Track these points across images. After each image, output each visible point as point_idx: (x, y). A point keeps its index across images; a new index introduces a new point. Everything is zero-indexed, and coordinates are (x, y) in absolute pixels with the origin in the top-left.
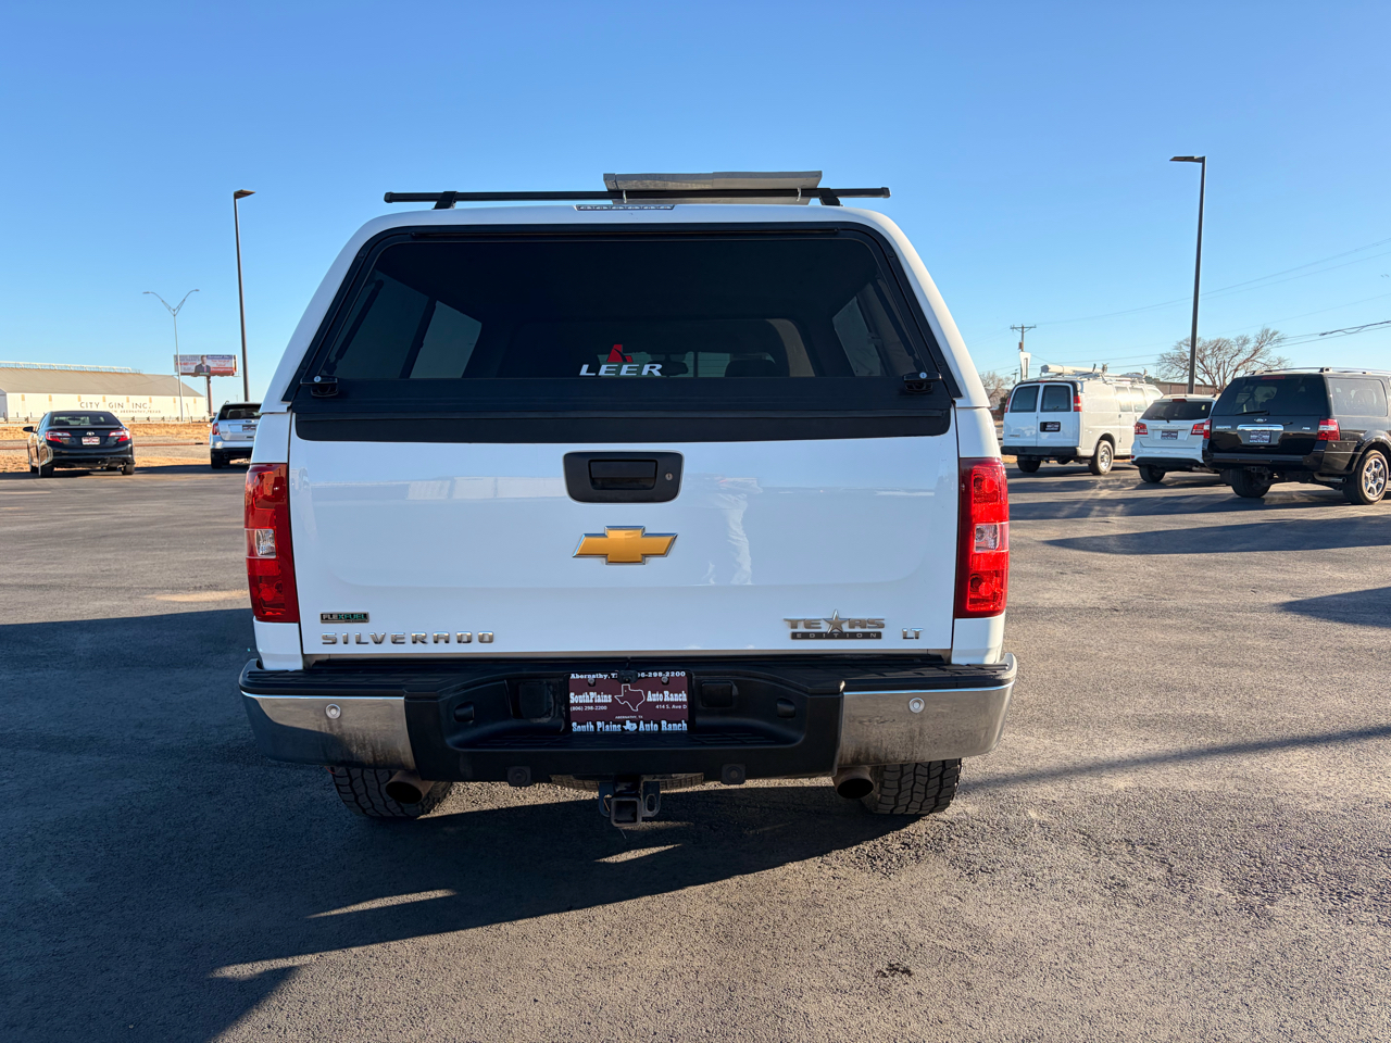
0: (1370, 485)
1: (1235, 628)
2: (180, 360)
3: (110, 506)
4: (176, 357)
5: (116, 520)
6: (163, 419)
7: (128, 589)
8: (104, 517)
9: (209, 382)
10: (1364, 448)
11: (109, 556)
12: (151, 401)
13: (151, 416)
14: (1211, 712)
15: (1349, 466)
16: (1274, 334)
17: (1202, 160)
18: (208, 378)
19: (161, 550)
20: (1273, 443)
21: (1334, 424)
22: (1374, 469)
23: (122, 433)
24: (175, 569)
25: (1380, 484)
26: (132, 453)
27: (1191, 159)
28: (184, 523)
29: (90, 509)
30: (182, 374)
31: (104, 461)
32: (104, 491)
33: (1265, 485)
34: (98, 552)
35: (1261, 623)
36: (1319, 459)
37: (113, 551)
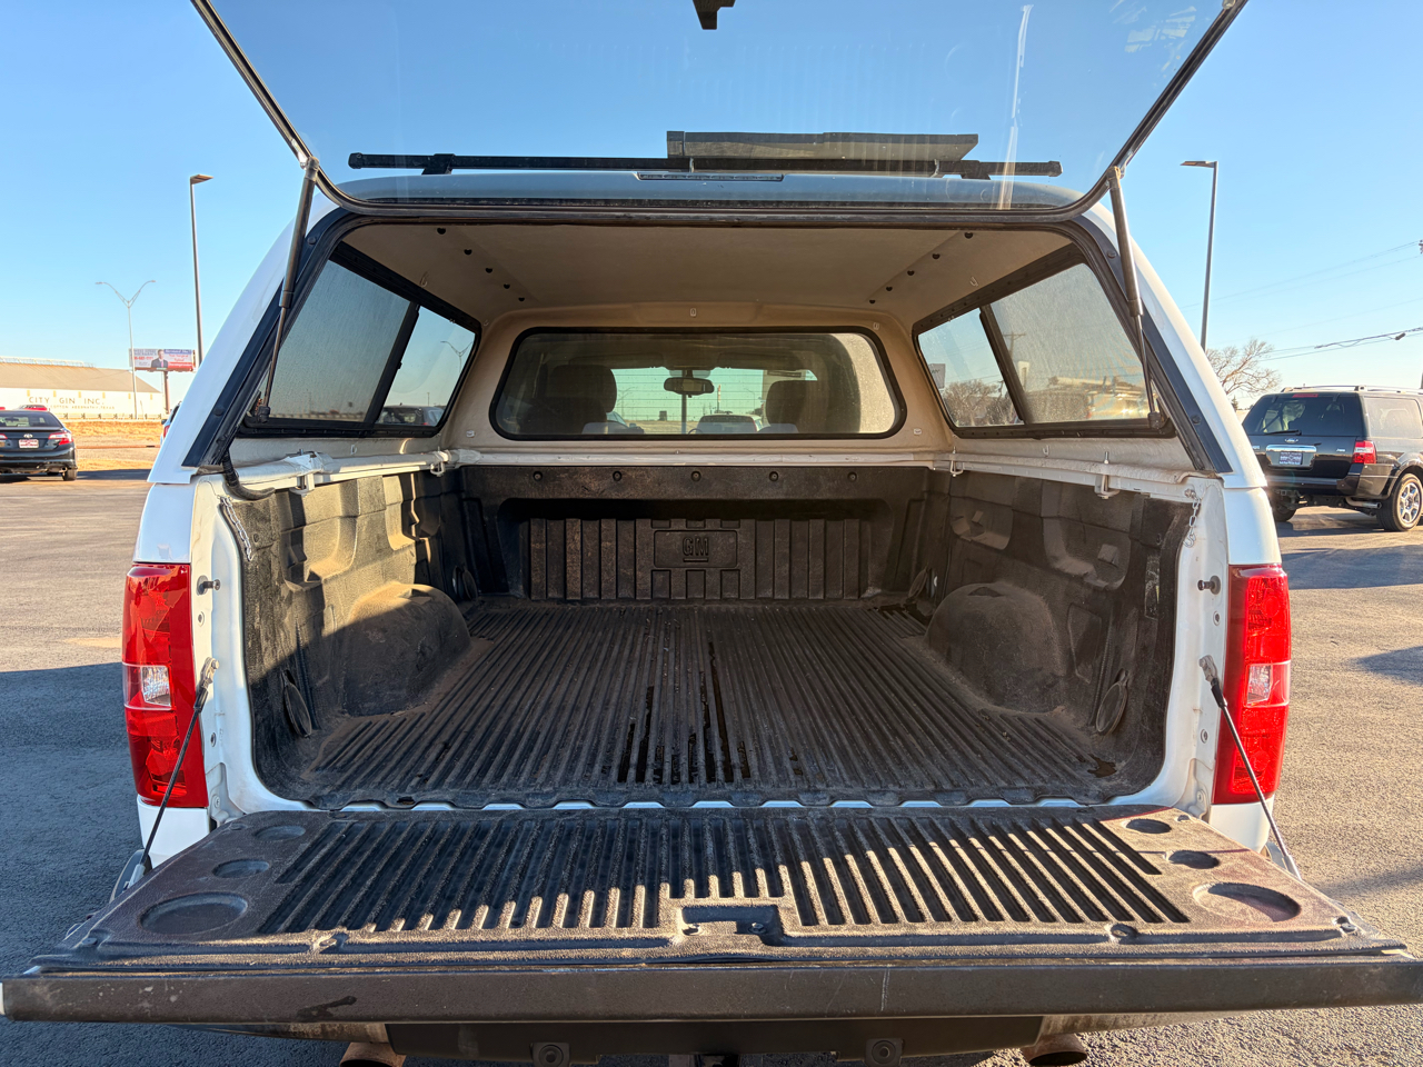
0: (1405, 511)
1: (1336, 694)
2: (137, 355)
3: (44, 520)
4: (130, 350)
5: (47, 538)
6: (116, 416)
7: (47, 630)
8: (34, 533)
9: (166, 378)
10: (1400, 472)
11: (31, 584)
12: (104, 397)
13: (103, 412)
14: (1364, 821)
15: (1385, 491)
16: (1262, 345)
17: (1214, 165)
18: (166, 373)
19: (93, 577)
20: (1305, 465)
21: (1370, 446)
22: (1409, 494)
23: (63, 436)
24: (105, 603)
25: (1414, 510)
26: (73, 458)
27: (1202, 164)
28: (124, 541)
29: (20, 523)
30: (137, 369)
31: (43, 465)
32: (40, 500)
33: (1292, 509)
34: (20, 579)
35: (1363, 686)
36: (1355, 484)
37: (37, 578)
